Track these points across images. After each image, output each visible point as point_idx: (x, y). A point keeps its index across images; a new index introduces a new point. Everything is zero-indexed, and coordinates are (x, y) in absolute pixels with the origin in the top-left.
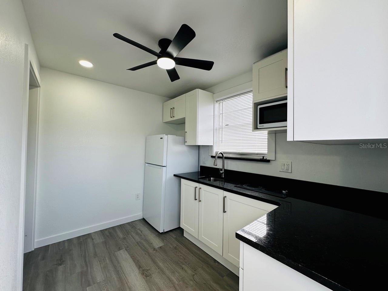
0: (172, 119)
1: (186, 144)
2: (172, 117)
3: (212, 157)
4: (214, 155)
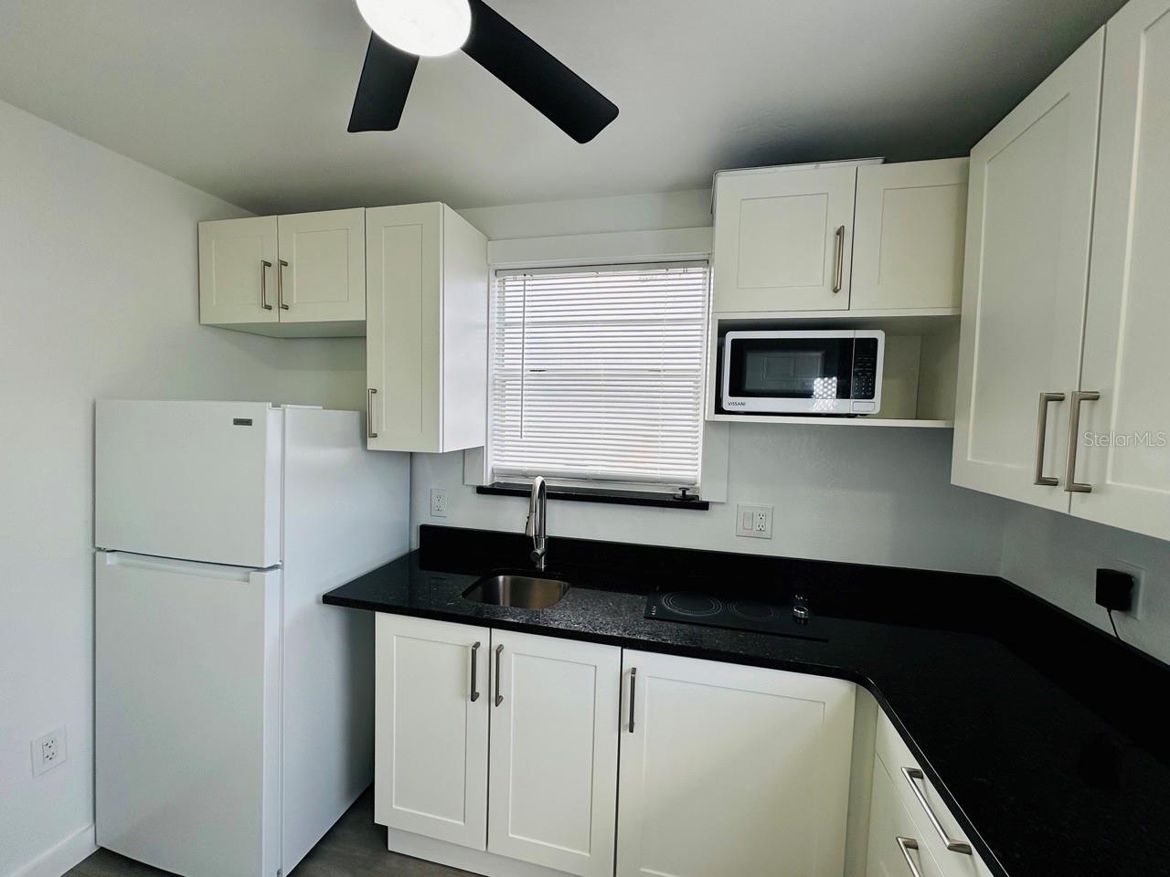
0: (271, 317)
1: (373, 444)
2: (269, 308)
3: (481, 490)
4: (487, 483)
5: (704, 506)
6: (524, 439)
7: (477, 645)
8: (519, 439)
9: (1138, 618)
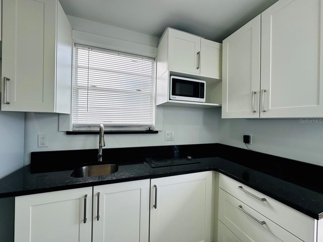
3: (68, 133)
4: (71, 130)
5: (157, 132)
6: (88, 112)
7: (86, 196)
8: (87, 112)
9: (251, 144)
